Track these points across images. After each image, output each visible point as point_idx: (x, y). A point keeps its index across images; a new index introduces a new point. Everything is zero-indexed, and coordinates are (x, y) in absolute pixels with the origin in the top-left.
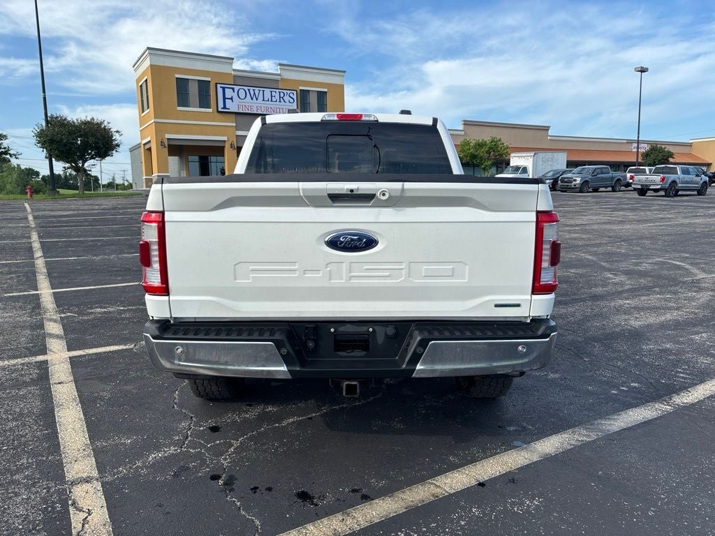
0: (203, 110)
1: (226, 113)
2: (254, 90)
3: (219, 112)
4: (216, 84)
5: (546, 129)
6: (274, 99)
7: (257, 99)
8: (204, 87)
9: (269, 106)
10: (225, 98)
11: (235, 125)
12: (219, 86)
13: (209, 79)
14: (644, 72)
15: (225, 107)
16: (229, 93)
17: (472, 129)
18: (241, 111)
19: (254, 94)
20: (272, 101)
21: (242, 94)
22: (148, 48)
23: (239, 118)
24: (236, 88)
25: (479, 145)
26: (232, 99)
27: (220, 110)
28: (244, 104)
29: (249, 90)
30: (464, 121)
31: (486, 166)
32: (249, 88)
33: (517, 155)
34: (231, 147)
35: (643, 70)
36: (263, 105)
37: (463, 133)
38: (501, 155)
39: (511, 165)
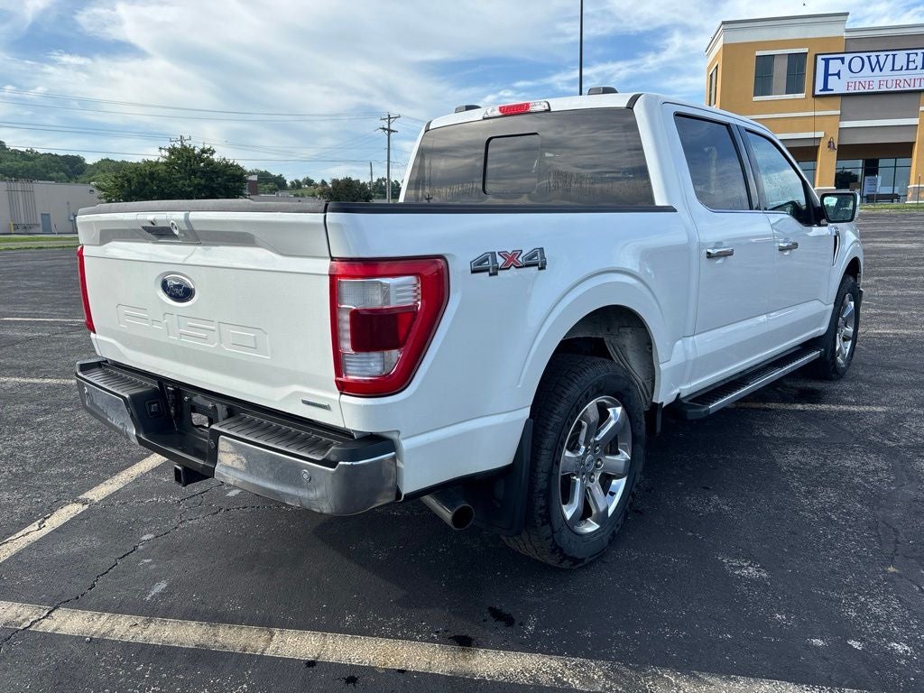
0: (791, 96)
1: (827, 96)
2: (877, 56)
3: (815, 96)
4: (816, 55)
6: (912, 65)
7: (881, 70)
8: (797, 62)
9: (902, 78)
10: (827, 75)
11: (839, 112)
12: (819, 57)
13: (806, 50)
15: (825, 88)
16: (835, 66)
18: (852, 90)
19: (878, 62)
20: (907, 69)
21: (856, 64)
22: (723, 23)
23: (848, 101)
24: (848, 57)
26: (838, 74)
27: (817, 92)
28: (859, 80)
29: (869, 57)
32: (869, 54)
34: (829, 147)
36: (889, 79)
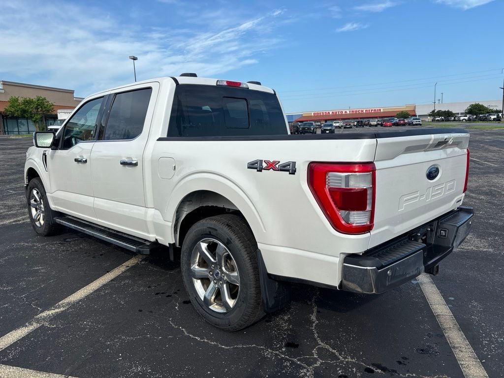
5: (72, 92)
14: (135, 60)
17: (9, 88)
25: (27, 102)
30: (3, 81)
31: (36, 119)
33: (63, 111)
35: (135, 59)
37: (3, 91)
38: (48, 111)
39: (59, 118)
